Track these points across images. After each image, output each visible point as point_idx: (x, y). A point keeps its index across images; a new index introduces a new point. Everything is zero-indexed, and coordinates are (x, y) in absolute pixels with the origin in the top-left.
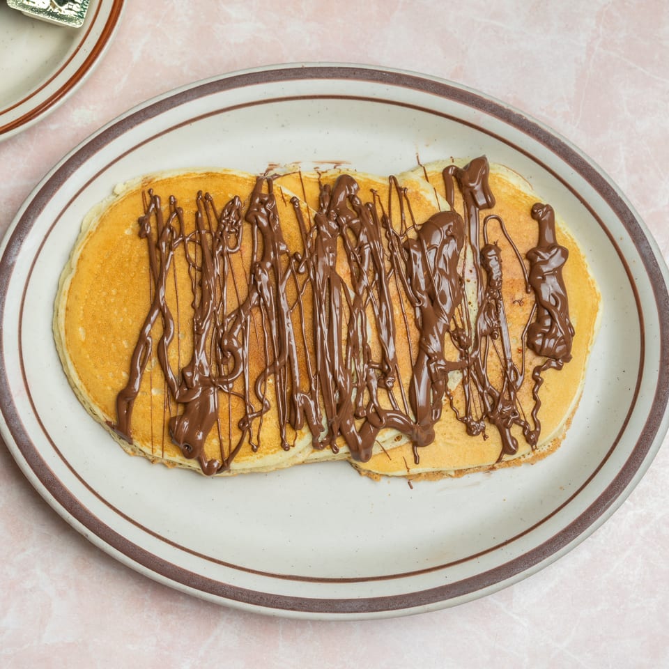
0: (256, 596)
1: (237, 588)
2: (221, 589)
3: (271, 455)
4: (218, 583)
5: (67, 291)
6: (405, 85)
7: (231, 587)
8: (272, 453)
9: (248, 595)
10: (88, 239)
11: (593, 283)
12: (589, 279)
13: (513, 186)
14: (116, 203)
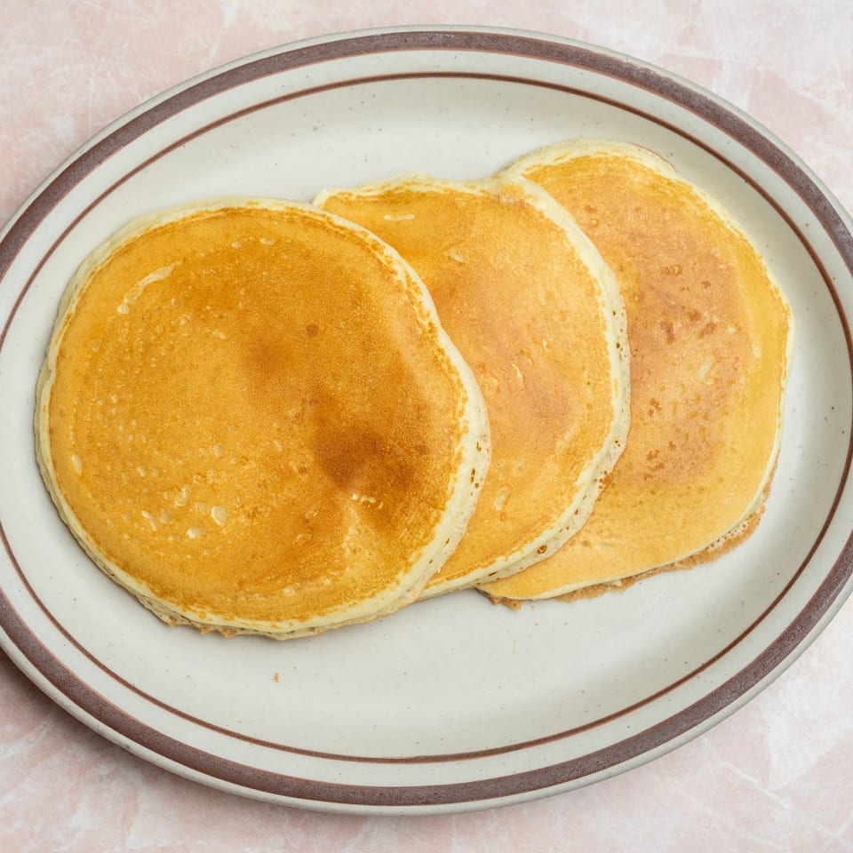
2: (324, 792)
3: (367, 600)
5: (47, 405)
6: (479, 48)
8: (370, 597)
10: (67, 327)
11: (777, 292)
12: (771, 287)
13: (650, 170)
14: (99, 268)
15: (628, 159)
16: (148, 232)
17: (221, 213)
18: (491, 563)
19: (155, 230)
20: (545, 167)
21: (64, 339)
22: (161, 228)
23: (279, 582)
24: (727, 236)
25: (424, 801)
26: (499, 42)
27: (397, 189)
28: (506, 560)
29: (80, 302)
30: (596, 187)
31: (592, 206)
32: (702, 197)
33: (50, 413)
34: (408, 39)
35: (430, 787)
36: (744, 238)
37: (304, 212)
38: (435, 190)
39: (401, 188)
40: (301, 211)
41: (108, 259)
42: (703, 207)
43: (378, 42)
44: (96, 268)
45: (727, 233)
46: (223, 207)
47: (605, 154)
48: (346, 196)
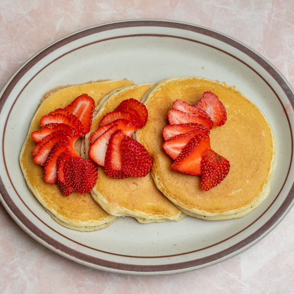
0: (177, 26)
1: (185, 29)
2: (192, 29)
3: (175, 80)
4: (194, 31)
6: (115, 264)
7: (188, 30)
8: (174, 81)
9: (181, 26)
10: (267, 179)
11: (24, 168)
12: (26, 170)
13: (61, 214)
14: (256, 198)
15: (68, 218)
16: (240, 208)
17: (215, 211)
18: (135, 87)
19: (237, 208)
20: (97, 219)
21: (268, 174)
22: (235, 209)
23: (202, 89)
24: (38, 187)
25: (162, 23)
26: (108, 264)
27: (151, 215)
28: (130, 88)
29: (262, 187)
30: (81, 209)
31: (83, 202)
32: (44, 202)
33: (272, 152)
34: (140, 269)
35: (160, 26)
36: (32, 186)
37: (186, 206)
38: (138, 212)
39: (150, 215)
40: (187, 207)
41: (253, 201)
42: (45, 198)
43: (151, 269)
44: (257, 198)
45: (38, 188)
46: (214, 213)
47: (75, 221)
48: (168, 215)
